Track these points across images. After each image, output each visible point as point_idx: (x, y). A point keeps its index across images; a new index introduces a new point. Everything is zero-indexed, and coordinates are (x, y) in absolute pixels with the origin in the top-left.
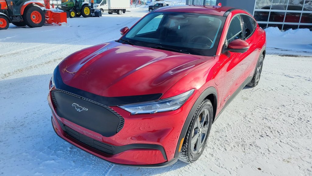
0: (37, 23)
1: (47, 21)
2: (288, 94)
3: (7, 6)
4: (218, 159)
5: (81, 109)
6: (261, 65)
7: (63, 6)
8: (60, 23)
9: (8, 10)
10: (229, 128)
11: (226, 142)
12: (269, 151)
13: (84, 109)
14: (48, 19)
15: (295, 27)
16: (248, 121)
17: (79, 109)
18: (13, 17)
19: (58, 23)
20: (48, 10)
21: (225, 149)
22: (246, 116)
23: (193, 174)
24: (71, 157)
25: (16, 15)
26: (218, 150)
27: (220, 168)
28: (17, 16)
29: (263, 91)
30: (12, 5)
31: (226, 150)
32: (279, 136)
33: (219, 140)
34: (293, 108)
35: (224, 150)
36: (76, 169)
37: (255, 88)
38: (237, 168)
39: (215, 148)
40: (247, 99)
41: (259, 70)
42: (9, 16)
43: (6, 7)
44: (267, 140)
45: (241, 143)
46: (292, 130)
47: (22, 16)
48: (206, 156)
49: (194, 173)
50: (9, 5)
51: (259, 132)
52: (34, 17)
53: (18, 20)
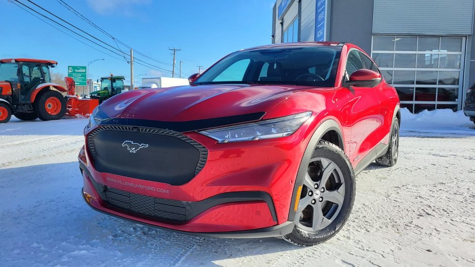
0: (55, 114)
1: (68, 112)
2: (445, 172)
3: (11, 90)
4: (359, 241)
5: (137, 147)
6: (396, 135)
7: (93, 95)
8: (88, 115)
9: (12, 96)
10: (366, 209)
11: (366, 223)
12: (437, 230)
13: (142, 145)
14: (70, 109)
15: (431, 108)
16: (394, 200)
17: (134, 149)
18: (18, 105)
19: (84, 114)
20: (71, 96)
21: (366, 230)
22: (388, 195)
23: (322, 259)
24: (115, 246)
25: (23, 102)
26: (355, 232)
27: (366, 252)
28: (24, 105)
29: (407, 170)
30: (19, 88)
31: (369, 231)
32: (448, 214)
33: (354, 221)
34: (458, 185)
35: (366, 232)
36: (125, 260)
37: (393, 168)
38: (393, 251)
39: (351, 230)
40: (385, 178)
41: (395, 141)
42: (13, 105)
43: (9, 91)
44: (430, 219)
45: (391, 224)
46: (464, 208)
47: (32, 103)
48: (338, 239)
49: (324, 259)
50: (14, 89)
51: (414, 211)
52: (49, 106)
53: (26, 109)
